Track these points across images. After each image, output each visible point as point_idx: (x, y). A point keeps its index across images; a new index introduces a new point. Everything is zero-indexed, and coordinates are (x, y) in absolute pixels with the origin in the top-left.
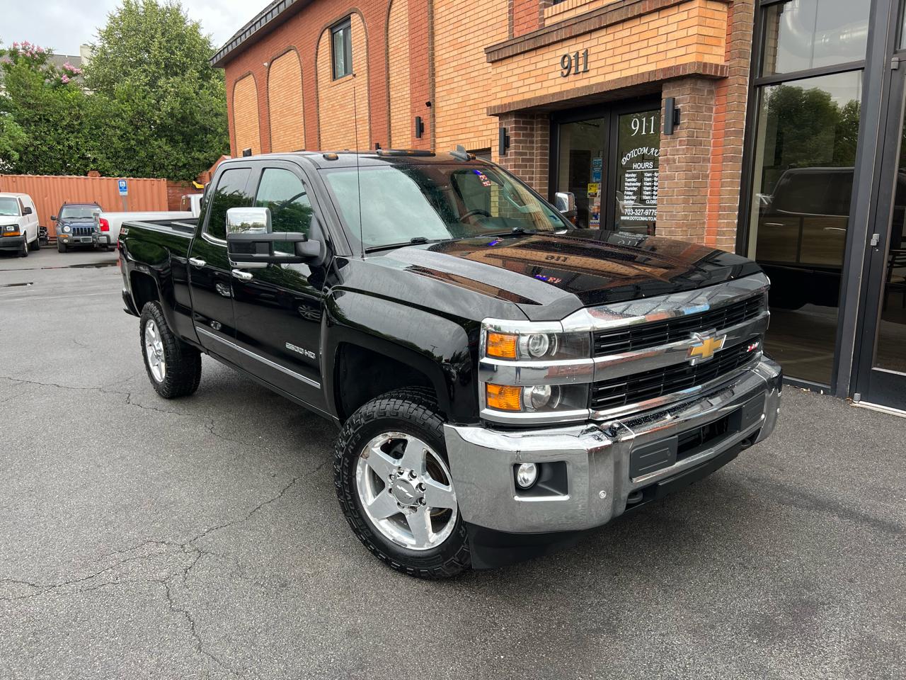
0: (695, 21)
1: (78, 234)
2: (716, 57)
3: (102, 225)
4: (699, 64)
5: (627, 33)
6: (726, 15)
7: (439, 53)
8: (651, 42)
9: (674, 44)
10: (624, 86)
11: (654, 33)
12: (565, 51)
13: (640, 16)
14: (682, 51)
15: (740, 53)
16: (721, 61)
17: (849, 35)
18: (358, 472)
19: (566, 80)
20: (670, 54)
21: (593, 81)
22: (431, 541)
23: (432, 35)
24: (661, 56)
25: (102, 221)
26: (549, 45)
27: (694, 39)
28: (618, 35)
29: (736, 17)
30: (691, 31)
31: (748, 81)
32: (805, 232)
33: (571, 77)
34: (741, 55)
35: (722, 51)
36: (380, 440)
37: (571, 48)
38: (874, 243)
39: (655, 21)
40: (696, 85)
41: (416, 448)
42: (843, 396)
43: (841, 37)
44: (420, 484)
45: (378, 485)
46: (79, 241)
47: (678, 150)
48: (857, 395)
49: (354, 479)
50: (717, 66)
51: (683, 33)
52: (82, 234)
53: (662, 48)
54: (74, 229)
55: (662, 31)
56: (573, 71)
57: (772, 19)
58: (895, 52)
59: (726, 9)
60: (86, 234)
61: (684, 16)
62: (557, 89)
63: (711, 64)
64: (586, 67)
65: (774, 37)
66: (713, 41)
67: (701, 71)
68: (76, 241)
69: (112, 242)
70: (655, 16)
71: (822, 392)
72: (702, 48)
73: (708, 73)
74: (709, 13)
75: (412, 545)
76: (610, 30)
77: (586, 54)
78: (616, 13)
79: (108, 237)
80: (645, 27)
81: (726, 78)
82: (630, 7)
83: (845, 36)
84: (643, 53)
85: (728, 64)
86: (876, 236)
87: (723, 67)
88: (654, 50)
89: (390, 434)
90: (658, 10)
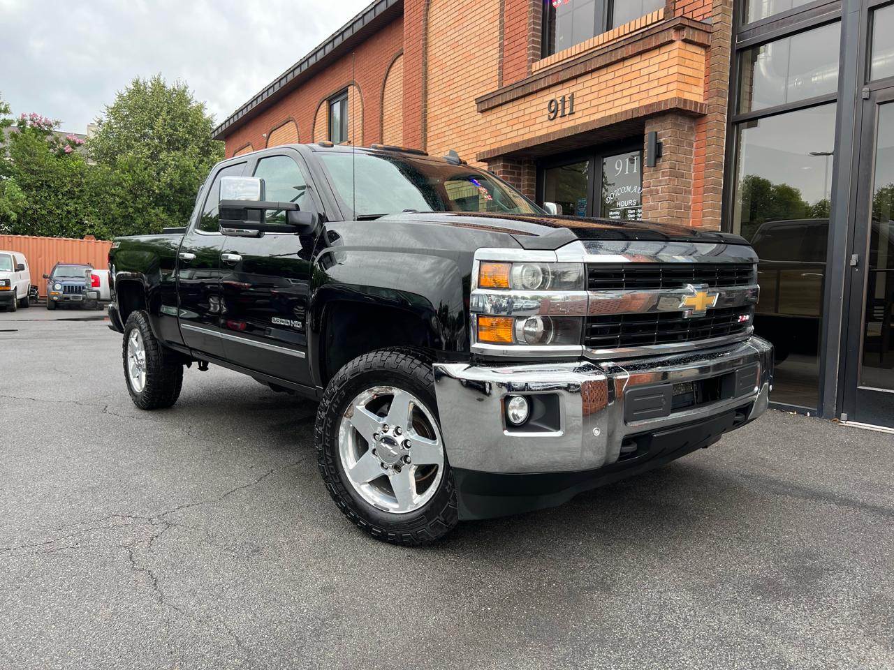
0: (676, 61)
1: (69, 292)
2: (696, 95)
3: (93, 281)
4: (680, 99)
5: (611, 76)
6: (704, 58)
7: (432, 110)
8: (634, 83)
9: (655, 83)
10: (609, 124)
11: (637, 74)
12: (552, 97)
13: (623, 59)
14: (664, 89)
15: (718, 91)
16: (700, 100)
17: (820, 78)
18: (340, 433)
19: (553, 123)
20: (652, 93)
21: (579, 122)
22: (415, 502)
23: (426, 94)
24: (644, 95)
25: (93, 277)
26: (537, 92)
27: (675, 78)
28: (603, 79)
29: (713, 60)
30: (672, 71)
31: (726, 118)
32: (782, 284)
33: (558, 120)
34: (719, 94)
35: (701, 91)
36: (366, 396)
37: (557, 94)
38: (853, 263)
39: (638, 64)
40: (677, 121)
41: (403, 401)
42: (829, 417)
43: (813, 80)
44: (406, 441)
45: (362, 445)
46: (68, 298)
47: (660, 181)
48: (844, 415)
49: (336, 441)
50: (696, 103)
51: (664, 73)
52: (72, 293)
53: (644, 87)
54: (65, 287)
55: (644, 72)
56: (559, 114)
57: (746, 66)
58: (866, 84)
59: (703, 53)
60: (76, 292)
61: (665, 57)
62: (544, 132)
63: (691, 101)
64: (572, 109)
65: (749, 83)
66: (692, 81)
67: (681, 106)
68: (65, 298)
69: (102, 297)
70: (638, 59)
71: (808, 414)
72: (682, 86)
73: (688, 108)
74: (689, 55)
75: (395, 509)
76: (595, 75)
77: (572, 98)
78: (600, 59)
79: (98, 293)
80: (628, 70)
81: (705, 115)
82: (614, 52)
83: (816, 79)
84: (625, 93)
85: (706, 102)
86: (855, 257)
87: (702, 104)
88: (636, 90)
89: (376, 389)
90: (640, 53)
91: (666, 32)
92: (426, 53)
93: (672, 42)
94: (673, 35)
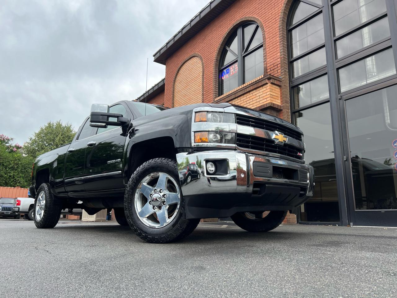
0: (269, 90)
1: (4, 210)
2: (278, 102)
3: (17, 203)
4: (272, 103)
5: (245, 98)
6: (279, 90)
8: (254, 99)
9: (262, 99)
11: (255, 96)
13: (249, 92)
14: (265, 100)
15: (286, 101)
16: (280, 104)
17: (323, 96)
18: (136, 196)
20: (261, 102)
22: (167, 221)
24: (258, 103)
25: (18, 201)
27: (269, 96)
28: (242, 99)
29: (283, 90)
30: (267, 94)
31: (290, 111)
32: (322, 188)
34: (286, 102)
35: (280, 101)
38: (345, 159)
39: (255, 93)
40: (271, 112)
41: (163, 177)
42: (346, 225)
43: (321, 97)
44: (164, 195)
46: (4, 213)
48: (351, 224)
49: (133, 200)
50: (278, 105)
51: (265, 94)
52: (6, 210)
53: (258, 101)
54: (3, 208)
55: (257, 95)
57: (296, 95)
58: (339, 94)
59: (279, 88)
60: (8, 210)
61: (265, 89)
63: (276, 104)
65: (297, 101)
66: (277, 98)
67: (272, 106)
68: (2, 213)
69: (20, 210)
70: (255, 91)
71: (337, 225)
72: (272, 99)
73: (275, 107)
74: (274, 89)
75: (158, 226)
76: (239, 98)
78: (240, 92)
79: (19, 208)
80: (252, 95)
81: (282, 110)
82: (245, 89)
83: (322, 97)
84: (251, 103)
85: (282, 105)
86: (345, 157)
87: (280, 106)
88: (255, 101)
89: (152, 174)
90: (256, 89)
91: (264, 80)
92: (173, 99)
93: (267, 84)
94: (267, 81)
